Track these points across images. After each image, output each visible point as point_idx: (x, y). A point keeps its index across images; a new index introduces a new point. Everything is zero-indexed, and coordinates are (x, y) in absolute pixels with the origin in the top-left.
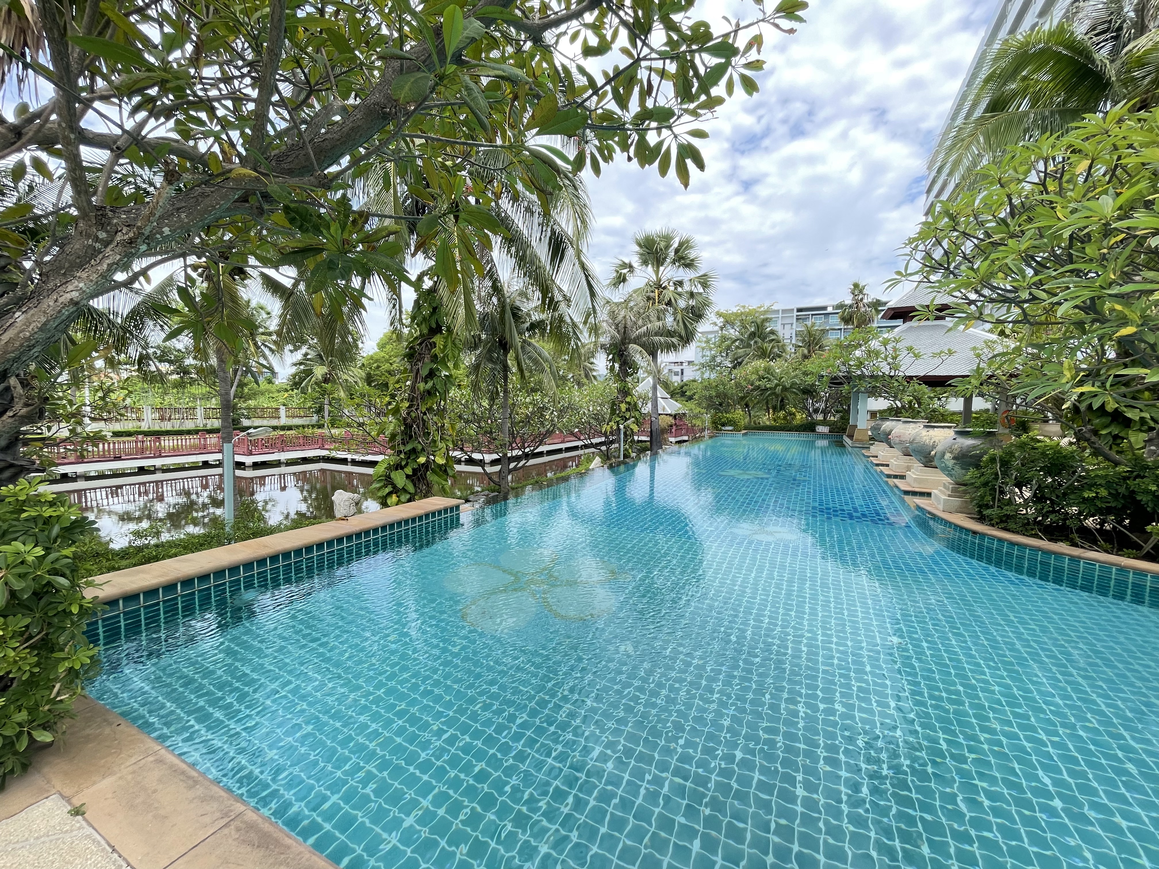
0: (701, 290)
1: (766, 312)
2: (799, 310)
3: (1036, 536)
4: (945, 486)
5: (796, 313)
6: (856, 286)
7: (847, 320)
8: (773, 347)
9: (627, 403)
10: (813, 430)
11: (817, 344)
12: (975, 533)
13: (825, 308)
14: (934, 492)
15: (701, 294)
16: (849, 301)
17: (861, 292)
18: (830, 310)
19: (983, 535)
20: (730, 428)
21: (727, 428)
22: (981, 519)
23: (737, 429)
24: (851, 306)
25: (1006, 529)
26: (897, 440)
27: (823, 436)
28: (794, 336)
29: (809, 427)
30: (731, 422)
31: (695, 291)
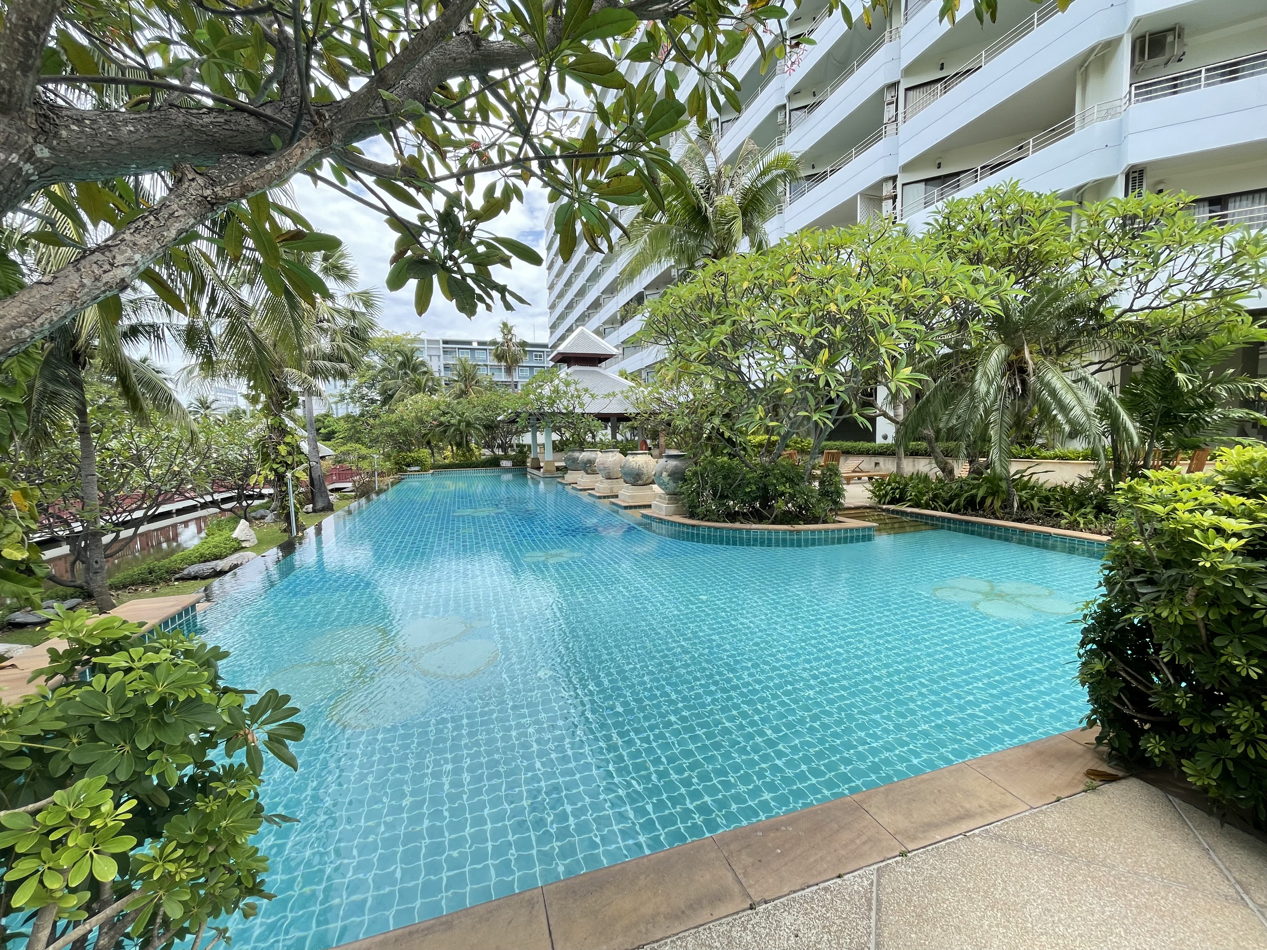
0: (364, 310)
1: (414, 340)
2: (445, 342)
3: (724, 521)
4: (660, 497)
5: (442, 345)
6: (505, 325)
7: (500, 357)
8: (427, 380)
9: (287, 444)
10: (498, 465)
11: (473, 379)
12: (693, 526)
13: (470, 343)
14: (654, 503)
15: (363, 314)
16: (500, 338)
17: (510, 332)
18: (475, 345)
19: (698, 527)
20: (417, 468)
21: (413, 469)
22: (692, 516)
23: (424, 469)
24: (502, 345)
25: (708, 520)
26: (601, 467)
27: (507, 470)
28: (442, 369)
29: (494, 463)
30: (416, 462)
31: (356, 309)
